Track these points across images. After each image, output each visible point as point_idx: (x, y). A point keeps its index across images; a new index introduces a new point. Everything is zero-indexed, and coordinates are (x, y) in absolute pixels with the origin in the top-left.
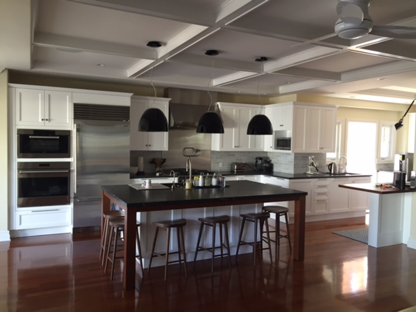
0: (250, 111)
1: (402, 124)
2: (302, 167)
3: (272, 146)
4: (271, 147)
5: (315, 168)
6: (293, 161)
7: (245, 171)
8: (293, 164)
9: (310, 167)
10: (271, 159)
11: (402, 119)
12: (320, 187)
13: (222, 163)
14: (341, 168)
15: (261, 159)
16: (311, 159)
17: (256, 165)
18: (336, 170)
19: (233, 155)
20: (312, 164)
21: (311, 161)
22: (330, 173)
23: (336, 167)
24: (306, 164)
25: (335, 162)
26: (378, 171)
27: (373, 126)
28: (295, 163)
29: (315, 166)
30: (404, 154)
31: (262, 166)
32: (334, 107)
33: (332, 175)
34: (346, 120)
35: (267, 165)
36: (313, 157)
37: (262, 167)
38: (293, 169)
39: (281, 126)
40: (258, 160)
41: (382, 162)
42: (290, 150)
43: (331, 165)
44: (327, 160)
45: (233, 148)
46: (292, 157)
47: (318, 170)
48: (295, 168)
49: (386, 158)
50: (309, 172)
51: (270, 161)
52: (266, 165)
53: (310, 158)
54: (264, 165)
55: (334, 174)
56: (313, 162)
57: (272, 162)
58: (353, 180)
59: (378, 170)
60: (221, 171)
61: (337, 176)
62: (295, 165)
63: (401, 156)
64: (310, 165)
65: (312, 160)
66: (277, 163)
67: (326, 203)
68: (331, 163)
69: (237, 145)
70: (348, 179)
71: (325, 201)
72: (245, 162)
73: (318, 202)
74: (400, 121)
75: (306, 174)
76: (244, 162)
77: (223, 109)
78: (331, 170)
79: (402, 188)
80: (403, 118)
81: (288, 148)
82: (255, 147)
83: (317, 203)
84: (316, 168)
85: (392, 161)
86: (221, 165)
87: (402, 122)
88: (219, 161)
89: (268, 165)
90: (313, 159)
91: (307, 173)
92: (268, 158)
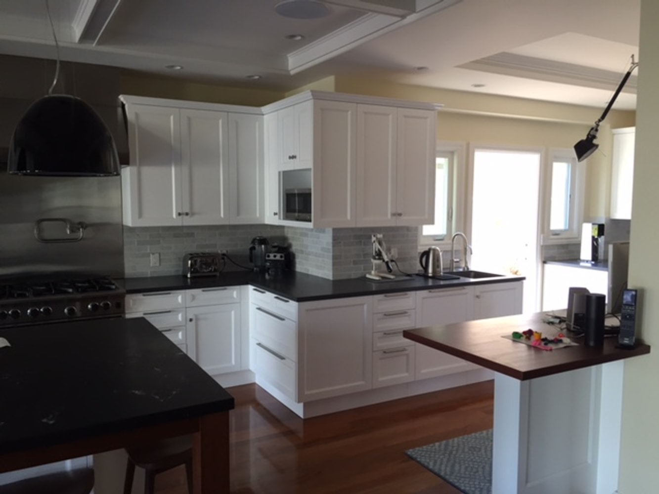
0: (220, 121)
1: (595, 142)
2: (355, 263)
3: (277, 211)
4: (275, 214)
5: (384, 264)
6: (331, 247)
7: (218, 274)
8: (331, 254)
9: (375, 262)
10: (290, 241)
11: (595, 129)
12: (388, 315)
13: (157, 255)
14: (455, 260)
15: (263, 241)
16: (374, 242)
17: (251, 258)
18: (439, 266)
19: (192, 235)
20: (379, 255)
21: (376, 246)
22: (425, 276)
23: (438, 260)
24: (365, 255)
25: (438, 248)
26: (544, 262)
27: (531, 161)
28: (334, 251)
29: (384, 261)
30: (603, 222)
31: (267, 258)
32: (429, 108)
33: (430, 282)
34: (468, 145)
35: (278, 257)
36: (380, 236)
37: (266, 261)
38: (330, 266)
39: (290, 158)
40: (257, 247)
41: (554, 241)
42: (310, 221)
43: (426, 254)
44: (422, 241)
45: (173, 218)
46: (327, 238)
47: (390, 271)
48: (334, 264)
49: (561, 231)
50: (373, 275)
51: (290, 246)
52: (275, 256)
53: (374, 239)
54: (272, 257)
55: (433, 278)
56: (381, 250)
57: (294, 249)
58: (478, 294)
59: (543, 260)
60: (155, 275)
61: (442, 283)
62: (335, 257)
63: (596, 227)
64: (375, 259)
65: (378, 246)
66: (302, 252)
67: (407, 355)
68: (426, 249)
69: (186, 209)
70: (464, 291)
71: (404, 350)
72: (224, 252)
73: (387, 355)
74: (589, 134)
75: (364, 279)
76: (220, 250)
77: (137, 115)
78: (426, 268)
79: (592, 344)
80: (598, 125)
81: (303, 215)
82: (238, 214)
83: (381, 359)
84: (387, 263)
85: (577, 238)
86: (153, 260)
87: (594, 137)
88: (148, 251)
89: (281, 257)
90: (380, 244)
91: (368, 276)
92: (285, 239)
